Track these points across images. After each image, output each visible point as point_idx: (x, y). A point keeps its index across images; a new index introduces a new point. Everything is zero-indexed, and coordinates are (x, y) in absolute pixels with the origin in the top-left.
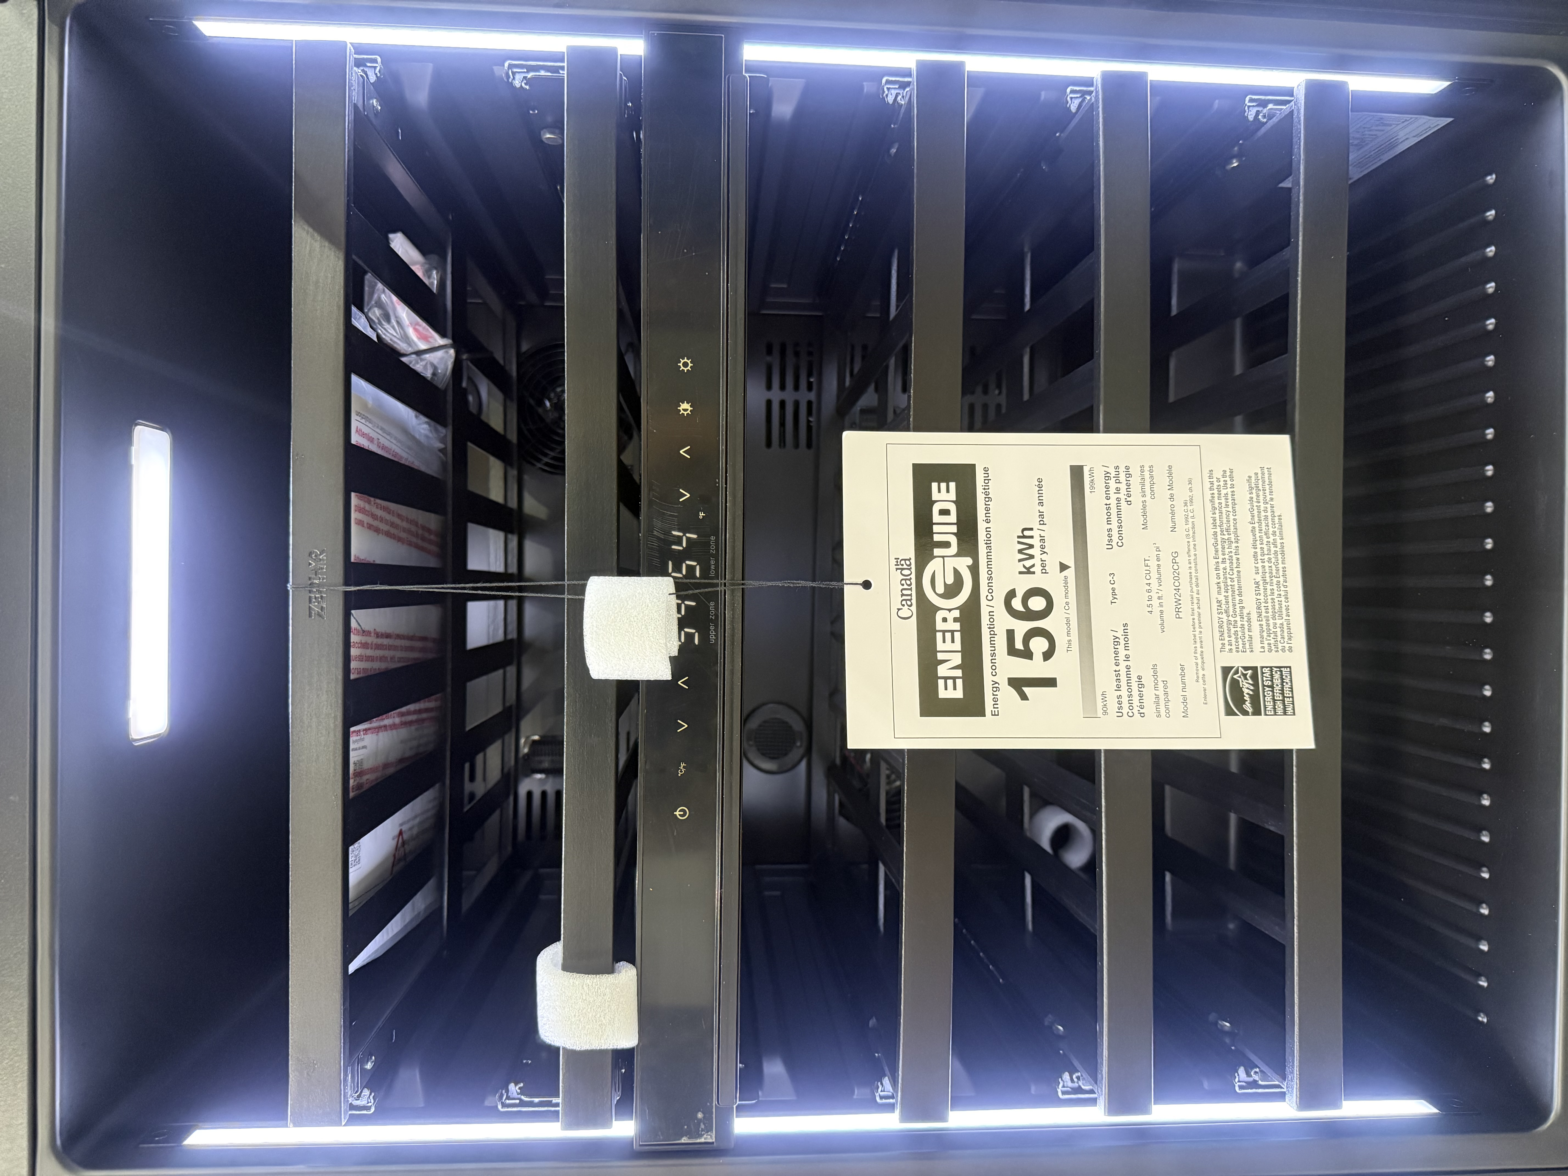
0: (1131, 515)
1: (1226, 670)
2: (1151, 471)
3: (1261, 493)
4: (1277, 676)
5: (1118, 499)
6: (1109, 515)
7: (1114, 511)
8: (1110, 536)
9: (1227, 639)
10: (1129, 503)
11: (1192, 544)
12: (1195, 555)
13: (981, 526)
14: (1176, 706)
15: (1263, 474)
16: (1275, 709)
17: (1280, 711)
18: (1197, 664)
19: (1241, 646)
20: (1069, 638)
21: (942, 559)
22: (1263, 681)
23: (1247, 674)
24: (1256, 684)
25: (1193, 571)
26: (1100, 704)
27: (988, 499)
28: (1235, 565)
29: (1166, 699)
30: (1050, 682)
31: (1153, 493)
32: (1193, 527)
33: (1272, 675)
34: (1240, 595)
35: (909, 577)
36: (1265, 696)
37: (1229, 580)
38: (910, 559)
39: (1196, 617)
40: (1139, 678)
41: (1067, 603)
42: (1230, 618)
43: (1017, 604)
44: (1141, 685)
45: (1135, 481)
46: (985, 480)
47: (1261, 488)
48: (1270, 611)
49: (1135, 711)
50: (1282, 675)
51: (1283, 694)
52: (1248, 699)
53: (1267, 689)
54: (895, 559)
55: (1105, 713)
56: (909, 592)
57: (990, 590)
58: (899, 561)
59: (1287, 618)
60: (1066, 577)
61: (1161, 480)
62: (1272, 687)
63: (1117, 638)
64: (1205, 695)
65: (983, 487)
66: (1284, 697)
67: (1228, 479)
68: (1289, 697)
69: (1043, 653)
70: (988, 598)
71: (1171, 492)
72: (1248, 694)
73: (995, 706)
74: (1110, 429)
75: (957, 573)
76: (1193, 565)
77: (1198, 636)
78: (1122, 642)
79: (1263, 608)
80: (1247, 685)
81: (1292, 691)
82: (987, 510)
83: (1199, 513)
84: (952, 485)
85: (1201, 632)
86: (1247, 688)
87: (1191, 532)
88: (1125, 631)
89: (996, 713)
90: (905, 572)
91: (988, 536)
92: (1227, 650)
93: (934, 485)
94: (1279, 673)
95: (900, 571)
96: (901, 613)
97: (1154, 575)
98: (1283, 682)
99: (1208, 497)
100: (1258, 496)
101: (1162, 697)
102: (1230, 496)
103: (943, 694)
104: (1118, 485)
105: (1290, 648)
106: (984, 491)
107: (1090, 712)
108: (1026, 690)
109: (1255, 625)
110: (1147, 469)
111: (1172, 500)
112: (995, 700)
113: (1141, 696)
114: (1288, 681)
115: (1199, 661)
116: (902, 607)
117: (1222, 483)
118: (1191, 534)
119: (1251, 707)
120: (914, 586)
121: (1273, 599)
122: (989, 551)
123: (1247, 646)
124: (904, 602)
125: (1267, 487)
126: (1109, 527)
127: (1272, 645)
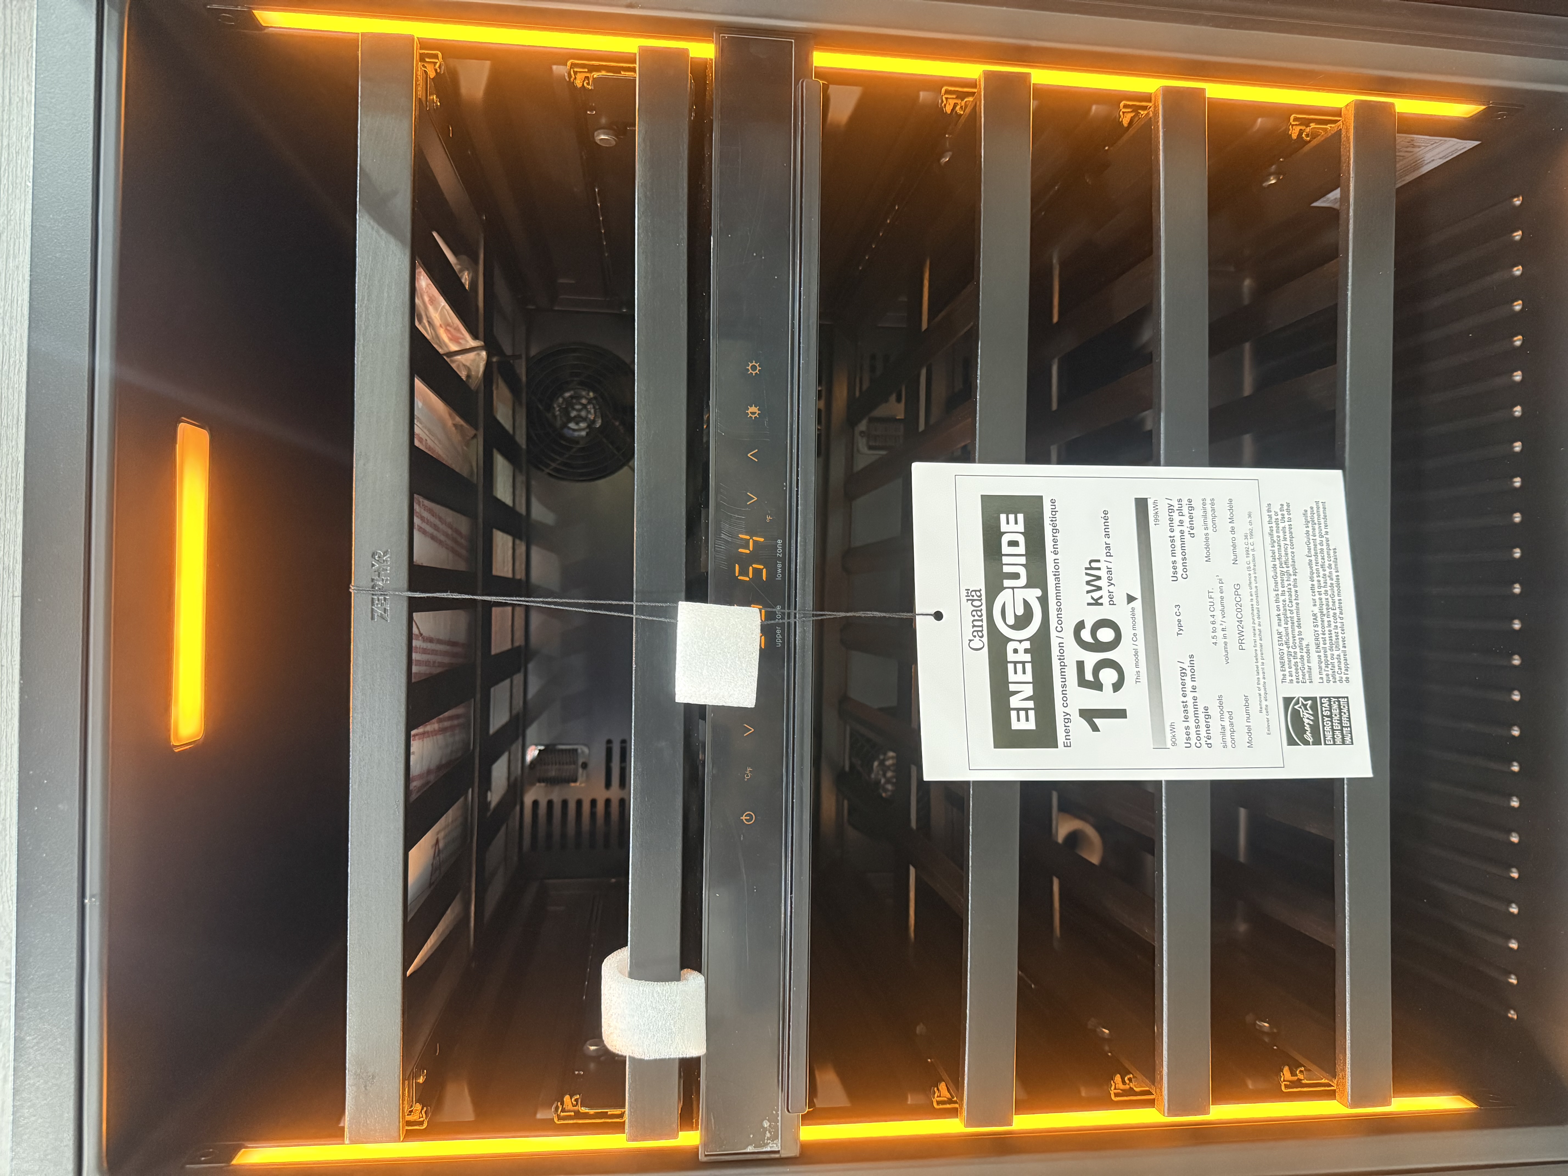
0: (1195, 547)
1: (1287, 701)
2: (1213, 504)
3: (1317, 527)
4: (1335, 706)
5: (1182, 532)
6: (1173, 547)
7: (1178, 543)
8: (1175, 568)
9: (1288, 670)
10: (1192, 535)
11: (1253, 576)
12: (1256, 587)
13: (1050, 557)
14: (1241, 737)
15: (1318, 508)
16: (1334, 738)
17: (1339, 740)
18: (1260, 695)
19: (1301, 677)
20: (1138, 669)
21: (1011, 590)
22: (1322, 711)
23: (1307, 704)
24: (1315, 715)
25: (1254, 602)
26: (1169, 735)
27: (1055, 530)
28: (1294, 597)
29: (1232, 730)
30: (1121, 714)
31: (1214, 526)
32: (1254, 560)
33: (1330, 705)
34: (1299, 626)
35: (979, 609)
36: (1324, 726)
37: (1288, 612)
38: (981, 590)
39: (1258, 648)
40: (1206, 709)
41: (1135, 635)
42: (1291, 650)
43: (1086, 635)
44: (1208, 717)
45: (1198, 513)
46: (1052, 511)
47: (1316, 521)
48: (1328, 642)
49: (1203, 741)
50: (1339, 705)
51: (1341, 723)
52: (1309, 729)
53: (1326, 719)
54: (966, 590)
55: (1174, 744)
56: (980, 623)
57: (1060, 621)
58: (969, 592)
59: (1344, 649)
60: (1133, 609)
61: (1223, 513)
62: (1330, 717)
63: (1184, 669)
64: (1269, 726)
65: (1051, 519)
66: (1342, 727)
67: (1285, 513)
68: (1347, 727)
69: (1113, 684)
70: (1058, 629)
71: (1232, 525)
72: (1308, 724)
73: (1067, 737)
74: (1171, 462)
75: (1027, 605)
76: (1254, 597)
77: (1260, 667)
78: (1189, 673)
79: (1321, 640)
80: (1308, 715)
81: (1350, 721)
82: (1055, 541)
83: (1259, 547)
84: (1020, 517)
85: (1263, 663)
86: (1307, 718)
87: (1252, 565)
88: (1192, 662)
89: (1069, 745)
90: (975, 603)
91: (1057, 567)
92: (1288, 681)
93: (1003, 517)
94: (1337, 703)
95: (970, 602)
96: (973, 645)
97: (1218, 607)
98: (1340, 712)
99: (1267, 530)
100: (1314, 529)
101: (1228, 728)
102: (1287, 530)
103: (1016, 725)
104: (1182, 518)
105: (1347, 678)
106: (1051, 523)
107: (1159, 742)
108: (1097, 721)
109: (1314, 656)
110: (1208, 502)
111: (1233, 533)
112: (1067, 732)
113: (1208, 727)
114: (1345, 710)
115: (1262, 692)
116: (973, 638)
117: (1280, 517)
118: (1252, 567)
119: (1312, 736)
120: (984, 617)
121: (1330, 631)
122: (1057, 582)
123: (1307, 677)
124: (975, 634)
125: (1322, 521)
126: (1174, 559)
127: (1330, 676)
